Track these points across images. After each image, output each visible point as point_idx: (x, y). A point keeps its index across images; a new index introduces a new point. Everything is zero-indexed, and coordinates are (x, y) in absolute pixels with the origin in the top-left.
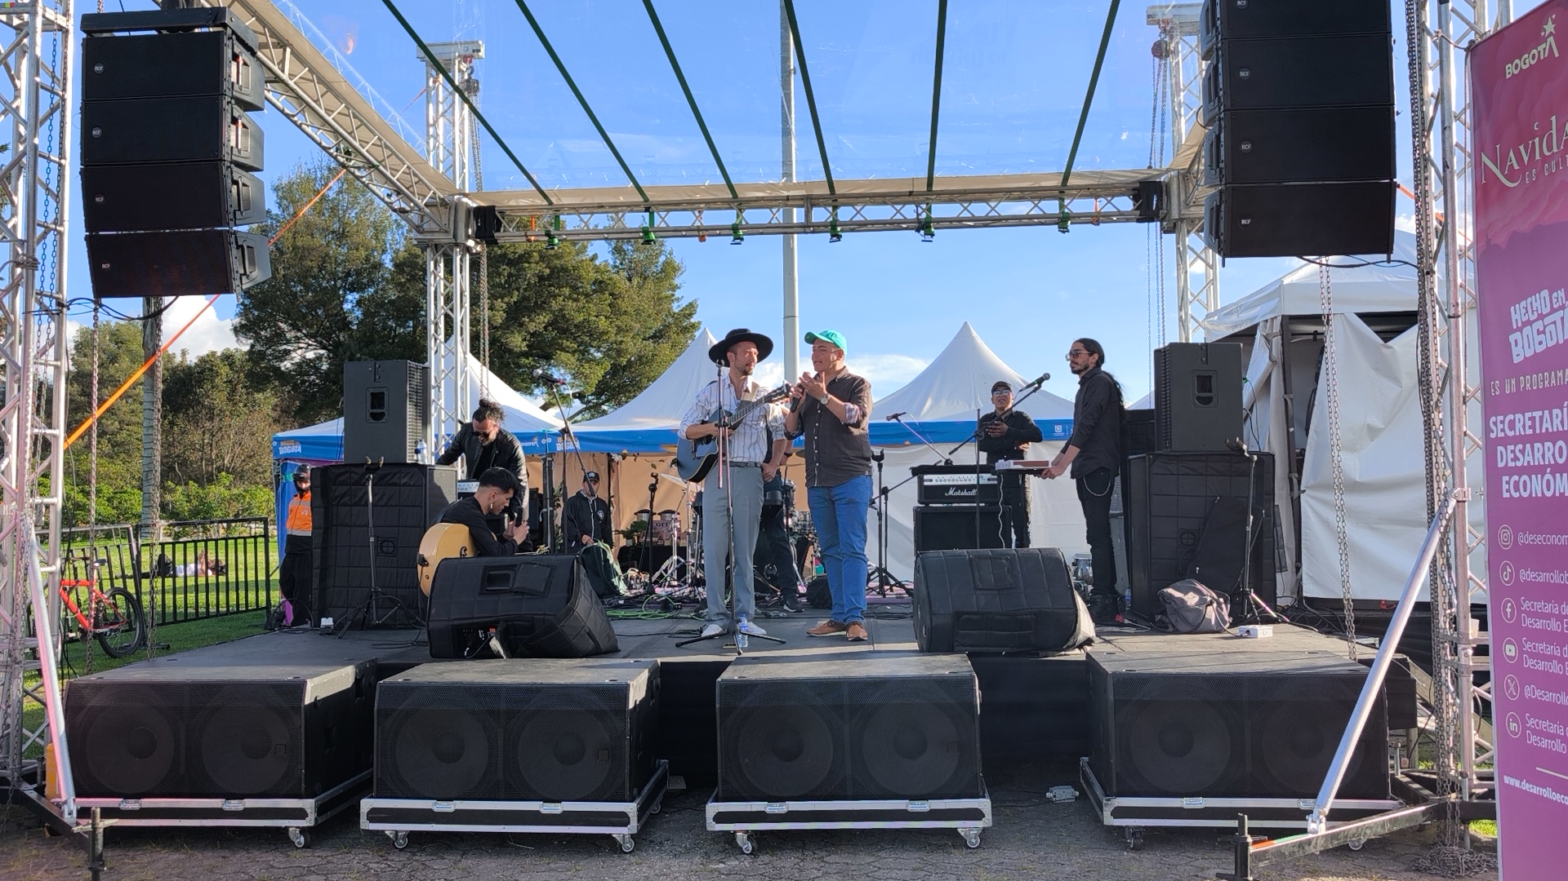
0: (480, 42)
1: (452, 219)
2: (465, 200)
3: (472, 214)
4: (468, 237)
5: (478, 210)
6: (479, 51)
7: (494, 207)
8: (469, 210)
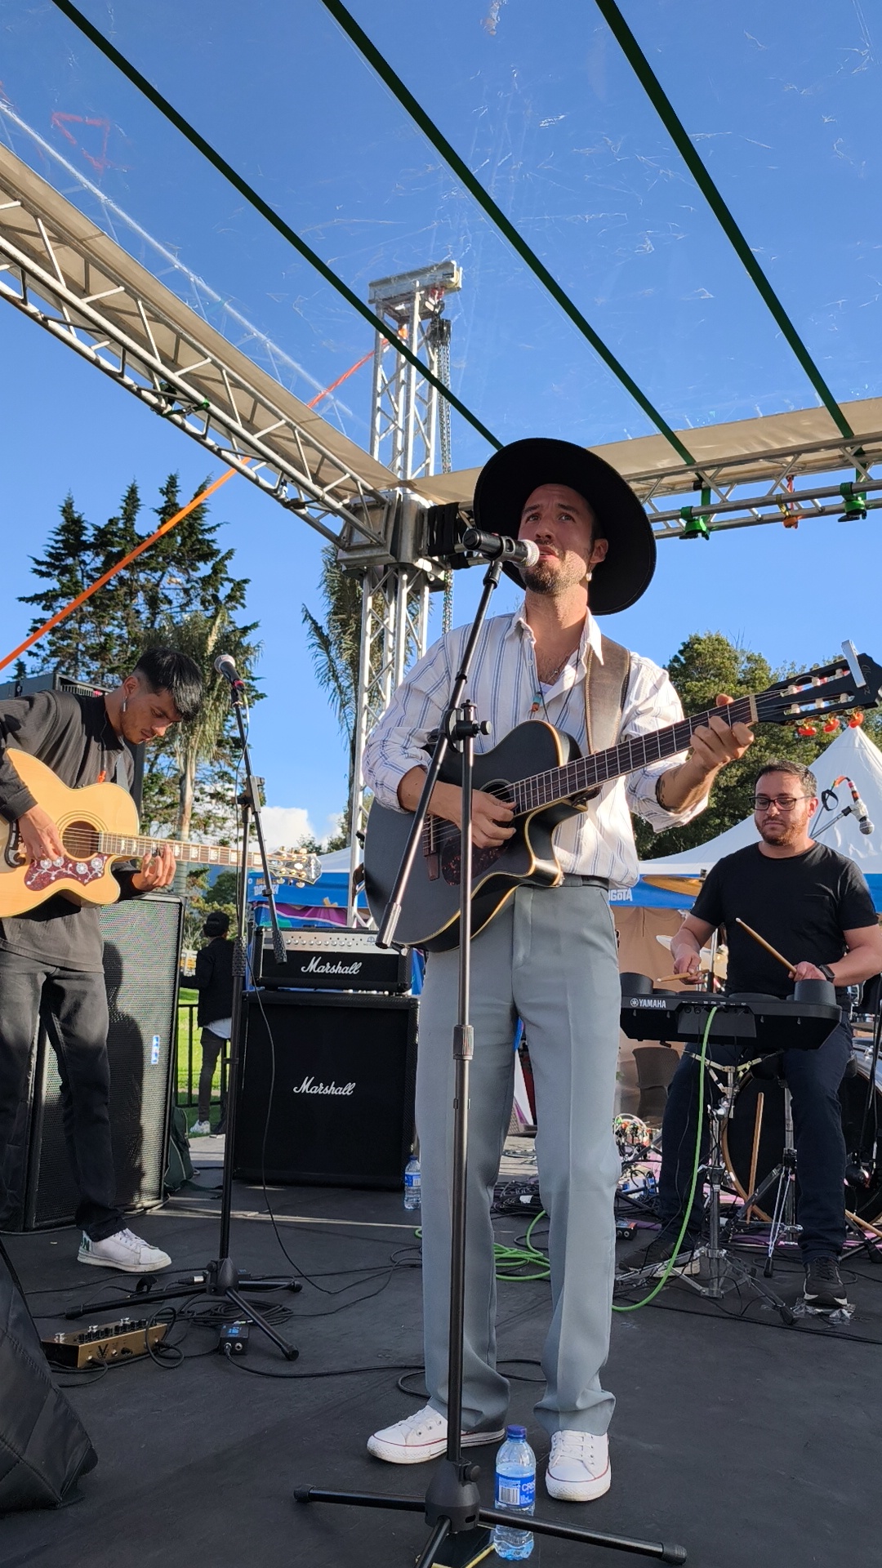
0: (454, 262)
1: (391, 525)
2: (416, 497)
3: (426, 518)
4: (418, 554)
5: (435, 510)
6: (452, 275)
7: (457, 504)
8: (421, 513)
